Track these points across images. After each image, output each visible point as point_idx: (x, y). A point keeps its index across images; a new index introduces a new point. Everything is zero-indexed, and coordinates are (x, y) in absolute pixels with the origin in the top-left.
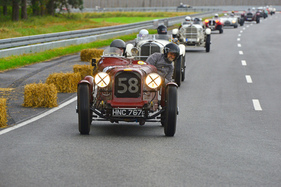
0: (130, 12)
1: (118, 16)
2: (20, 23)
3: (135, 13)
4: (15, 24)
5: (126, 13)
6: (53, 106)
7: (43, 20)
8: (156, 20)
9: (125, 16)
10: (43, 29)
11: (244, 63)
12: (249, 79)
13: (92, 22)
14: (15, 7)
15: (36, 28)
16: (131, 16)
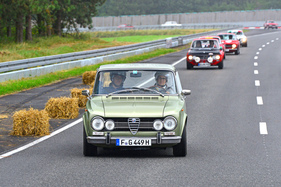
0: (145, 30)
1: (132, 34)
2: (24, 44)
3: (149, 31)
4: (18, 46)
5: (140, 31)
6: (45, 134)
7: (49, 40)
8: (169, 38)
9: (139, 34)
10: (48, 50)
11: (257, 83)
12: (260, 101)
13: (102, 42)
14: (18, 27)
15: (40, 49)
16: (146, 34)
